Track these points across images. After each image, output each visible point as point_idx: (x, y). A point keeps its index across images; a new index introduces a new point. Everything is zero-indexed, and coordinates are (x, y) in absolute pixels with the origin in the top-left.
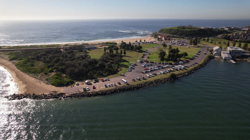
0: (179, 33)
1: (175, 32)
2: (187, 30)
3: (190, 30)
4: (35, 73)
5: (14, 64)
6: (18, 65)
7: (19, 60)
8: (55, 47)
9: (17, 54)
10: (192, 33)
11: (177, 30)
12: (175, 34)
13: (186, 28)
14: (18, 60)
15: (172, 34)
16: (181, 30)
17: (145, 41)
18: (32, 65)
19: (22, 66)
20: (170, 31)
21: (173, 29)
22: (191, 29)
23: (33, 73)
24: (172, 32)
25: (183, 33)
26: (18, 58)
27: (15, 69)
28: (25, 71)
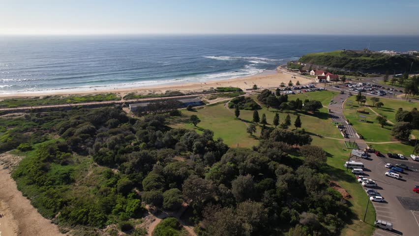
0: (350, 65)
1: (341, 62)
2: (363, 58)
3: (369, 58)
4: (86, 223)
5: (7, 171)
6: (20, 175)
7: (23, 150)
8: (107, 100)
9: (14, 125)
10: (377, 65)
11: (344, 59)
12: (341, 67)
13: (361, 55)
14: (18, 154)
15: (334, 67)
16: (353, 58)
17: (298, 84)
18: (67, 179)
19: (34, 182)
20: (328, 60)
21: (333, 57)
22: (372, 57)
23: (80, 222)
24: (334, 62)
25: (359, 66)
26: (18, 144)
27: (12, 197)
28: (48, 208)
